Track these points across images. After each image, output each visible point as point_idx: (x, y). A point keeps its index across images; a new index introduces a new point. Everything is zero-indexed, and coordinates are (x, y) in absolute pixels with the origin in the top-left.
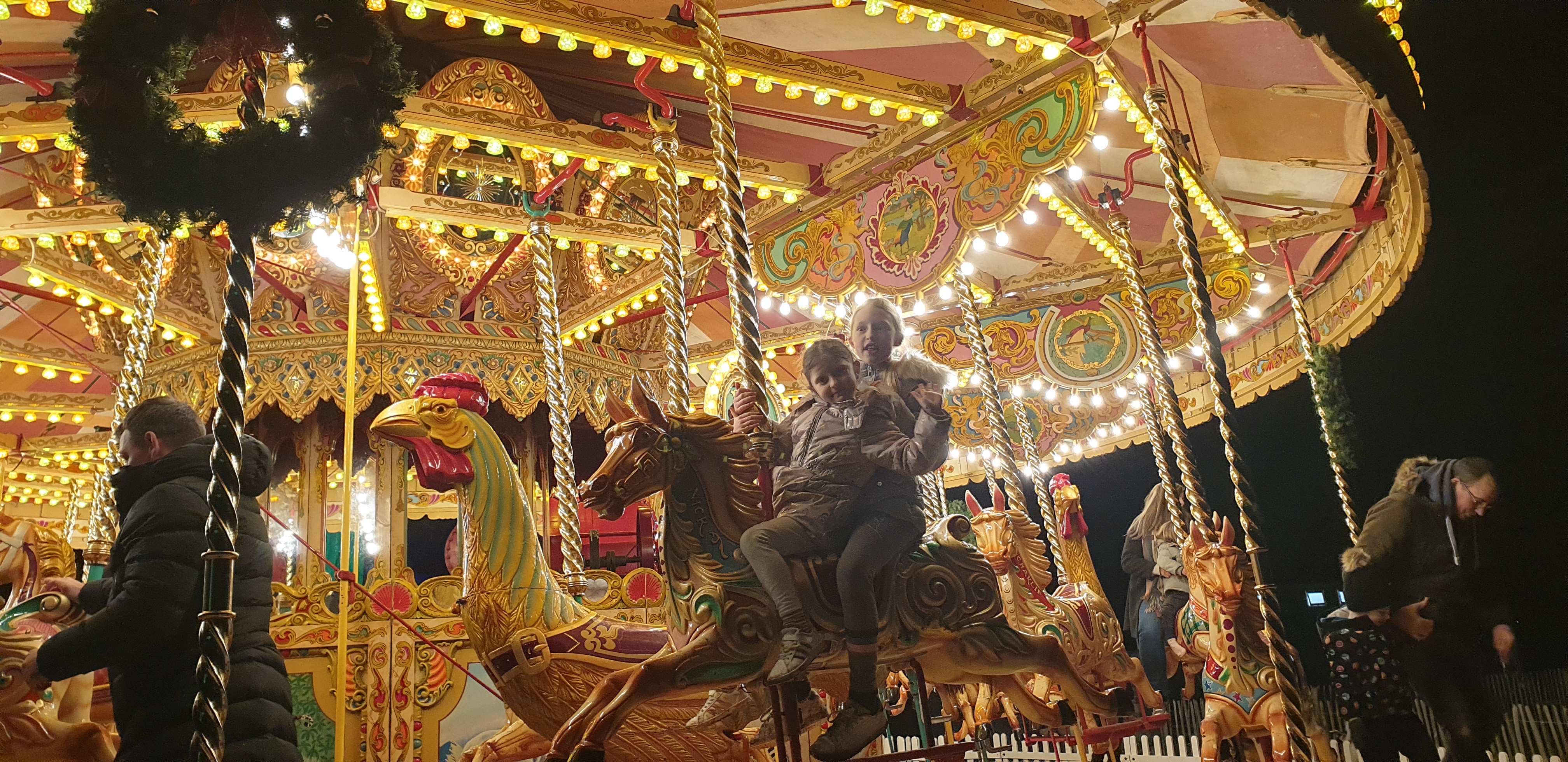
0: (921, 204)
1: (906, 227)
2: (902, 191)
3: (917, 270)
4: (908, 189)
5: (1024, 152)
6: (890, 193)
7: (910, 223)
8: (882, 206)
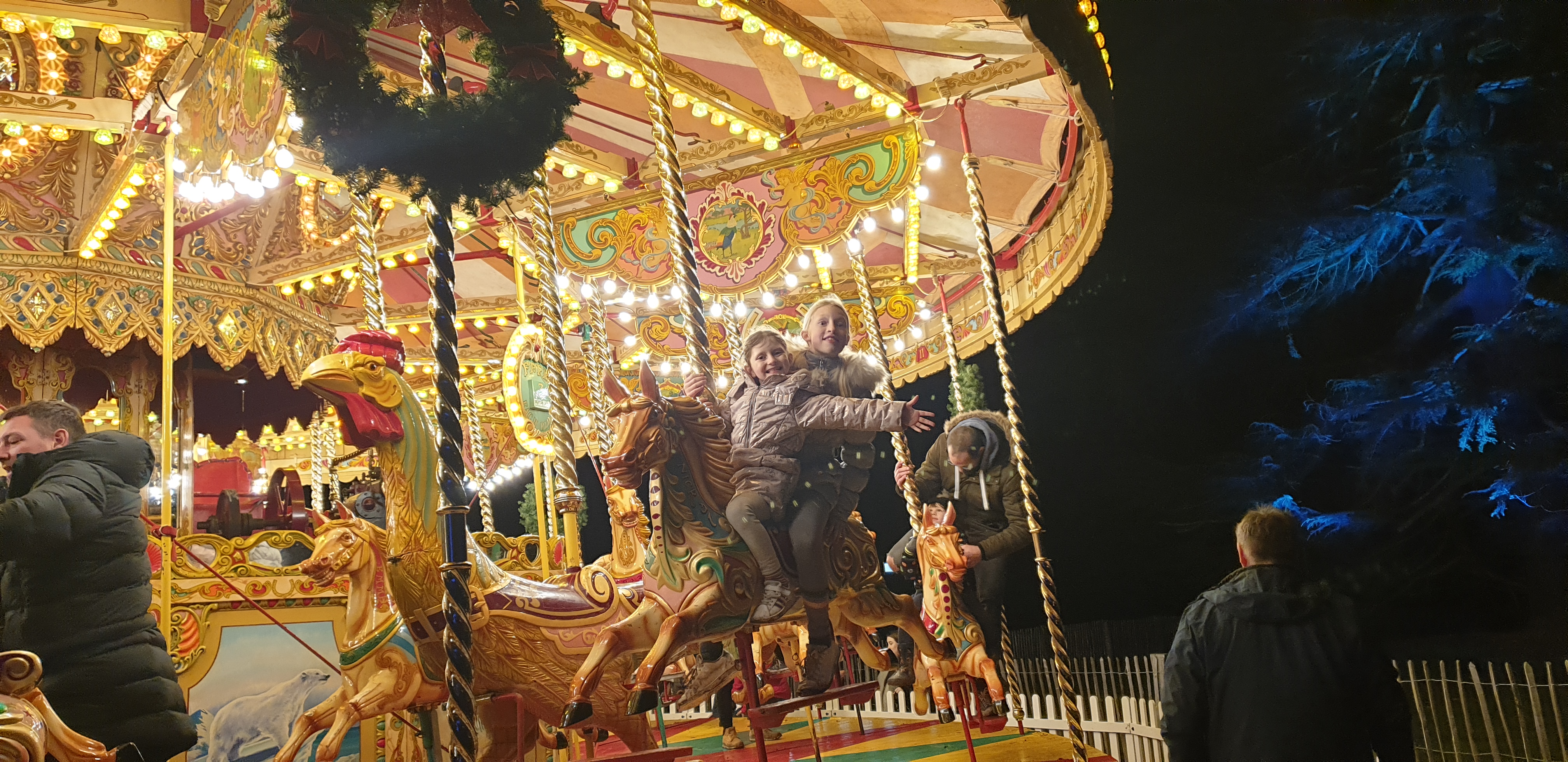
0: (746, 215)
1: (729, 234)
2: (726, 200)
3: (740, 274)
4: (732, 200)
5: (850, 188)
6: (712, 200)
7: (733, 231)
8: (703, 210)
